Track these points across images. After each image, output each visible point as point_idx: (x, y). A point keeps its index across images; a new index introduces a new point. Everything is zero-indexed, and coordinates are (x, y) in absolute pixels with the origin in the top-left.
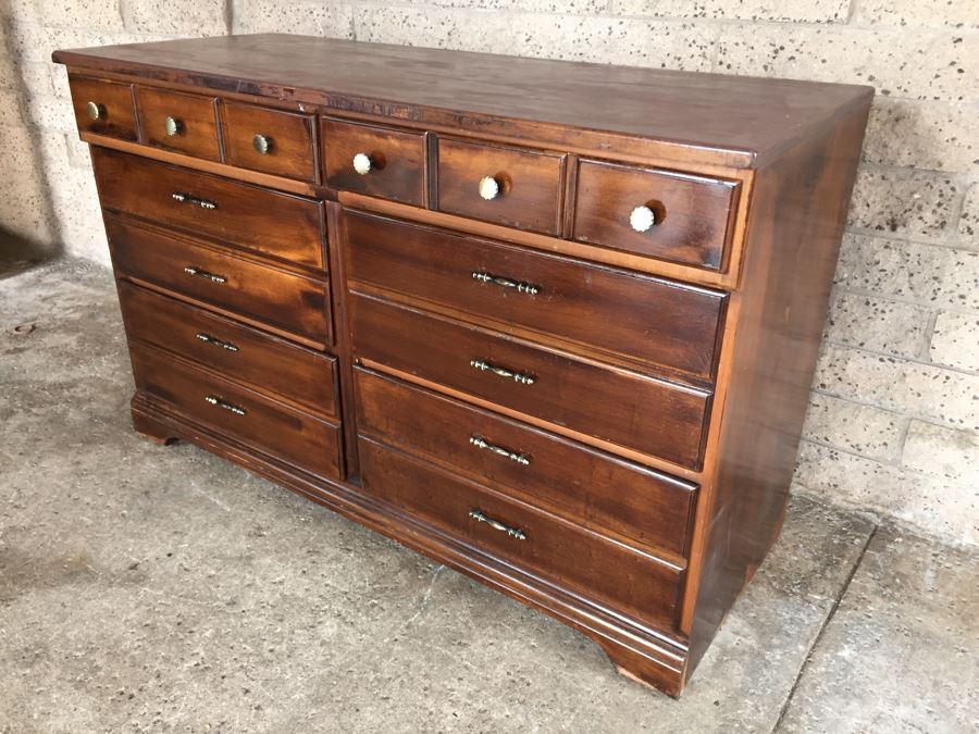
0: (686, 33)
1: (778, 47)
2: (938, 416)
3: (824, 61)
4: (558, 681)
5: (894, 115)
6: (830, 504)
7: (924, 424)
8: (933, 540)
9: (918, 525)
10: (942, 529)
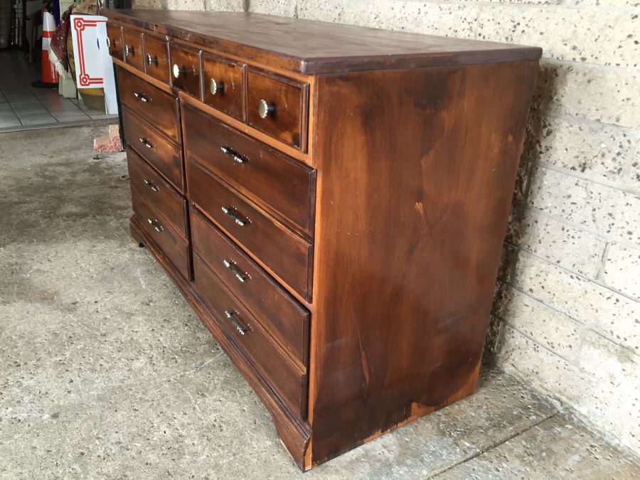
0: (461, 13)
1: (516, 23)
2: (609, 331)
3: (541, 33)
4: (241, 435)
5: (587, 78)
6: (529, 386)
7: (597, 335)
8: (598, 435)
9: (590, 420)
10: (608, 428)
